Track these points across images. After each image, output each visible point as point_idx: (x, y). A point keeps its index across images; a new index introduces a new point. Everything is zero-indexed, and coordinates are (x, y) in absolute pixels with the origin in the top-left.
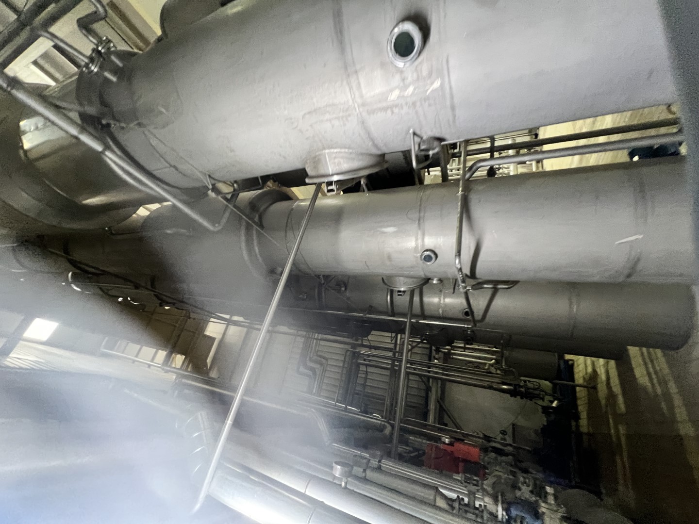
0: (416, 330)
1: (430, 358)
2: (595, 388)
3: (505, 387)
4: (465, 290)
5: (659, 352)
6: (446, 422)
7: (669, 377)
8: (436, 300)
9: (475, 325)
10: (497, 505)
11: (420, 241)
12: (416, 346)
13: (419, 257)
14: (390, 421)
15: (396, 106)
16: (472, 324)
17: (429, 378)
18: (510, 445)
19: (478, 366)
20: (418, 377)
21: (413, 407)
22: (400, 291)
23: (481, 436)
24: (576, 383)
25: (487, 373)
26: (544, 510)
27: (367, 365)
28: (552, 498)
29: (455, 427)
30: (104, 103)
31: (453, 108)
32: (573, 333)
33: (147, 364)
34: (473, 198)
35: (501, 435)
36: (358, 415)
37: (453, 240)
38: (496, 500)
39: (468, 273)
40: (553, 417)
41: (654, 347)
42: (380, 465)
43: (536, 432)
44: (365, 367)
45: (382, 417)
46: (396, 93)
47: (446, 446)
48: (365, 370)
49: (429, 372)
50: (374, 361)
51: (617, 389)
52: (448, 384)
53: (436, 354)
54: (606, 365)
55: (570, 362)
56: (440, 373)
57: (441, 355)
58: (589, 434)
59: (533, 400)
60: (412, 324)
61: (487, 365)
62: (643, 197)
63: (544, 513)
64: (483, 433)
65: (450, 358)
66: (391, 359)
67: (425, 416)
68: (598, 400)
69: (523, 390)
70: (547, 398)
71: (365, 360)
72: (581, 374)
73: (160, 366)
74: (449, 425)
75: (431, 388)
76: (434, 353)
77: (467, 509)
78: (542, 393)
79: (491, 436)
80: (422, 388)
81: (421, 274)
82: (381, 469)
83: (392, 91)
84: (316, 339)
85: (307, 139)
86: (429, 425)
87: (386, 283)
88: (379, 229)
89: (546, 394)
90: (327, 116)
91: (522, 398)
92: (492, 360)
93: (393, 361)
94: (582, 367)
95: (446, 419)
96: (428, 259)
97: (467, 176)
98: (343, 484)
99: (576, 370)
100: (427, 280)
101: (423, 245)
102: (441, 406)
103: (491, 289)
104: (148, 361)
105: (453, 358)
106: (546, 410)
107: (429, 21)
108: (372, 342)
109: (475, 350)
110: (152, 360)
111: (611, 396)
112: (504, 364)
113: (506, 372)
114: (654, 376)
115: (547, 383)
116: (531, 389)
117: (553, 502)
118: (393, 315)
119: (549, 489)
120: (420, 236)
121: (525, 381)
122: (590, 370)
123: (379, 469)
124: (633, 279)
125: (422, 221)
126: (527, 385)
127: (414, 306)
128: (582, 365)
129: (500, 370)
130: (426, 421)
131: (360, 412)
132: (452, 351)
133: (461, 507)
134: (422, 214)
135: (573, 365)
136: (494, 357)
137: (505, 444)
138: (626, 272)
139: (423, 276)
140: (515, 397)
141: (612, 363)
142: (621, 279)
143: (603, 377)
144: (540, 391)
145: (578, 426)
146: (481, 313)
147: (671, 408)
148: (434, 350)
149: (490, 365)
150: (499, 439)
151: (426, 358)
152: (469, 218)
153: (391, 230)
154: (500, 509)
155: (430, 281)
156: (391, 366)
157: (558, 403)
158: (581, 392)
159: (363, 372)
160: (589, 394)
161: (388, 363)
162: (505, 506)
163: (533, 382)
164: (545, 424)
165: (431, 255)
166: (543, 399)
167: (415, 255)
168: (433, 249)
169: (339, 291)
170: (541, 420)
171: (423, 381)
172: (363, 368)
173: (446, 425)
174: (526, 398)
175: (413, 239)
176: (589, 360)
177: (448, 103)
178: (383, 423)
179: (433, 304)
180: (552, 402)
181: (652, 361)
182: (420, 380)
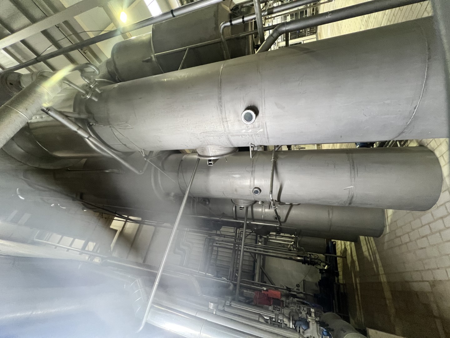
0: (249, 226)
1: (256, 242)
2: (346, 257)
3: (299, 258)
4: (275, 209)
5: (372, 239)
6: (265, 280)
7: (376, 251)
8: (260, 210)
9: (281, 225)
10: (290, 322)
11: (252, 183)
12: (249, 234)
13: (252, 191)
14: (232, 282)
15: (244, 135)
16: (279, 224)
17: (255, 254)
18: (301, 293)
19: (284, 246)
20: (249, 253)
21: (247, 272)
22: (241, 207)
23: (285, 288)
24: (337, 255)
25: (289, 250)
26: (309, 320)
27: (218, 247)
28: (313, 314)
29: (271, 284)
30: (89, 112)
31: (268, 138)
32: (330, 229)
33: (66, 248)
34: (279, 163)
35: (297, 287)
36: (213, 278)
37: (269, 182)
38: (289, 319)
39: (277, 200)
40: (325, 275)
41: (370, 236)
42: (231, 304)
43: (316, 284)
44: (217, 248)
45: (228, 279)
46: (244, 131)
47: (264, 292)
48: (217, 250)
49: (256, 250)
50: (222, 244)
51: (355, 258)
52: (267, 257)
53: (260, 239)
54: (351, 244)
55: (334, 243)
56: (262, 250)
57: (263, 239)
58: (343, 284)
59: (315, 266)
60: (247, 224)
61: (289, 245)
62: (354, 169)
63: (309, 321)
64: (287, 287)
65: (268, 241)
66: (233, 243)
67: (253, 278)
68: (347, 264)
69: (309, 259)
70: (322, 264)
71: (217, 244)
72: (339, 250)
73: (80, 250)
74: (267, 283)
75: (257, 260)
76: (258, 238)
77: (274, 323)
78: (319, 261)
79: (291, 288)
80: (251, 260)
81: (253, 199)
82: (231, 306)
83: (242, 130)
84: (186, 231)
85: (201, 141)
86: (256, 283)
87: (233, 202)
88: (231, 175)
89: (322, 262)
90: (212, 135)
91: (308, 265)
92: (292, 242)
93: (235, 244)
94: (339, 246)
95: (266, 279)
96: (256, 192)
97: (276, 149)
98: (214, 313)
99: (337, 248)
100: (255, 202)
101: (254, 185)
102: (262, 271)
103: (289, 205)
104: (68, 247)
105: (270, 241)
106: (321, 271)
107: (258, 109)
108: (221, 232)
109: (283, 236)
110: (71, 245)
111: (353, 262)
112: (298, 245)
113: (299, 250)
114: (370, 251)
115: (322, 255)
116: (314, 259)
117: (314, 316)
118: (236, 219)
119: (312, 310)
120: (252, 180)
121: (310, 255)
122: (343, 247)
123: (230, 306)
124: (352, 205)
125: (253, 172)
126: (311, 257)
127: (248, 215)
128: (340, 245)
129: (296, 249)
130: (254, 281)
131: (214, 276)
132: (269, 237)
133: (272, 322)
134: (253, 169)
135: (335, 244)
136: (293, 240)
137: (298, 292)
138: (349, 202)
139: (254, 200)
140: (305, 264)
141: (353, 243)
142: (347, 205)
143: (349, 251)
144: (318, 260)
145: (338, 280)
146: (284, 218)
147: (377, 267)
148: (259, 237)
149: (291, 245)
150: (295, 290)
151: (254, 241)
152: (277, 172)
153: (237, 176)
154: (291, 324)
155: (257, 202)
156: (233, 247)
157: (327, 267)
158: (339, 260)
159: (216, 251)
160: (343, 261)
161: (231, 245)
162: (294, 322)
163: (314, 255)
164: (320, 279)
165: (258, 190)
166: (320, 265)
167: (250, 189)
168: (259, 187)
169: (205, 204)
170: (319, 277)
171: (252, 256)
172: (215, 248)
173: (265, 283)
174: (311, 265)
175: (249, 181)
176: (343, 242)
177: (266, 137)
178: (229, 283)
179: (258, 212)
180: (325, 266)
181: (369, 243)
182: (250, 255)
